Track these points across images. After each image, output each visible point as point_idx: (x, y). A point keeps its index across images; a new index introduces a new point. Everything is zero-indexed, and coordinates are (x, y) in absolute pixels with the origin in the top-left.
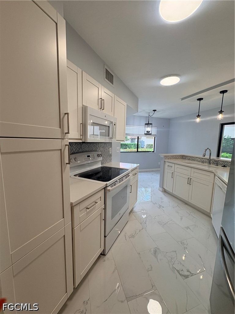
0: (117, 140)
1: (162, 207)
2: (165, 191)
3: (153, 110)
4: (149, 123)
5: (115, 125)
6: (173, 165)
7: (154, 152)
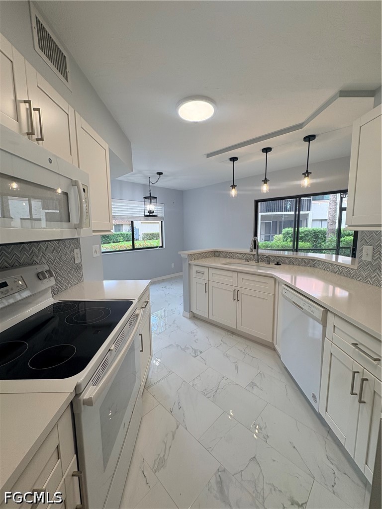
0: (94, 231)
1: (199, 353)
2: (194, 317)
3: (157, 173)
4: (150, 197)
5: (84, 190)
6: (206, 270)
7: (162, 247)
